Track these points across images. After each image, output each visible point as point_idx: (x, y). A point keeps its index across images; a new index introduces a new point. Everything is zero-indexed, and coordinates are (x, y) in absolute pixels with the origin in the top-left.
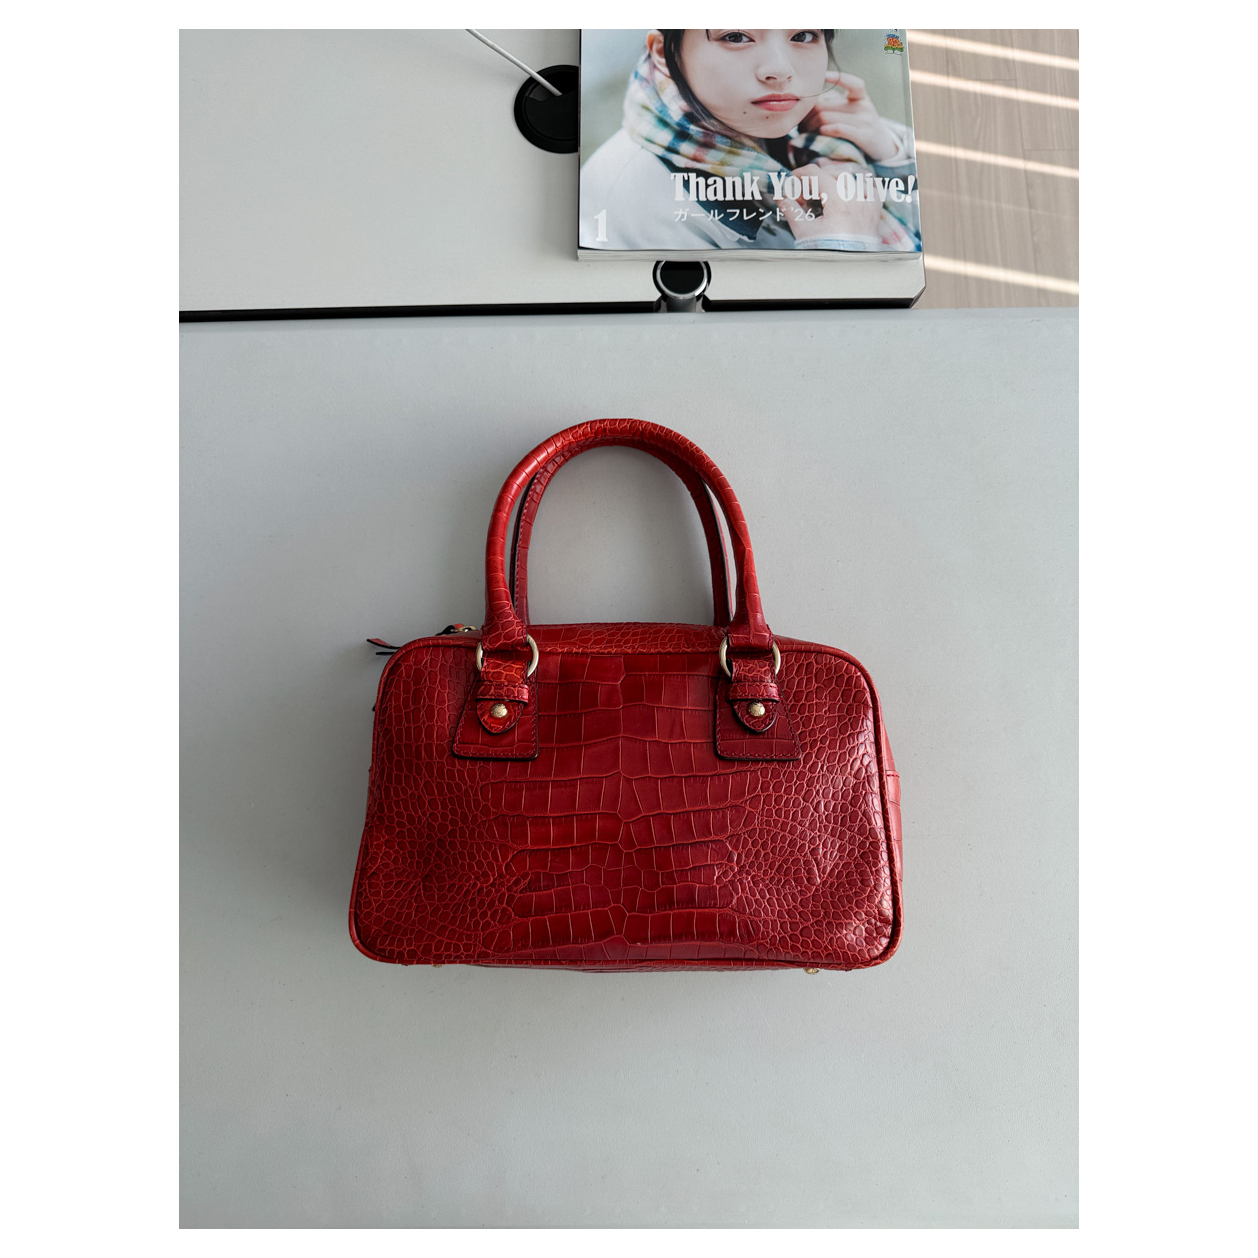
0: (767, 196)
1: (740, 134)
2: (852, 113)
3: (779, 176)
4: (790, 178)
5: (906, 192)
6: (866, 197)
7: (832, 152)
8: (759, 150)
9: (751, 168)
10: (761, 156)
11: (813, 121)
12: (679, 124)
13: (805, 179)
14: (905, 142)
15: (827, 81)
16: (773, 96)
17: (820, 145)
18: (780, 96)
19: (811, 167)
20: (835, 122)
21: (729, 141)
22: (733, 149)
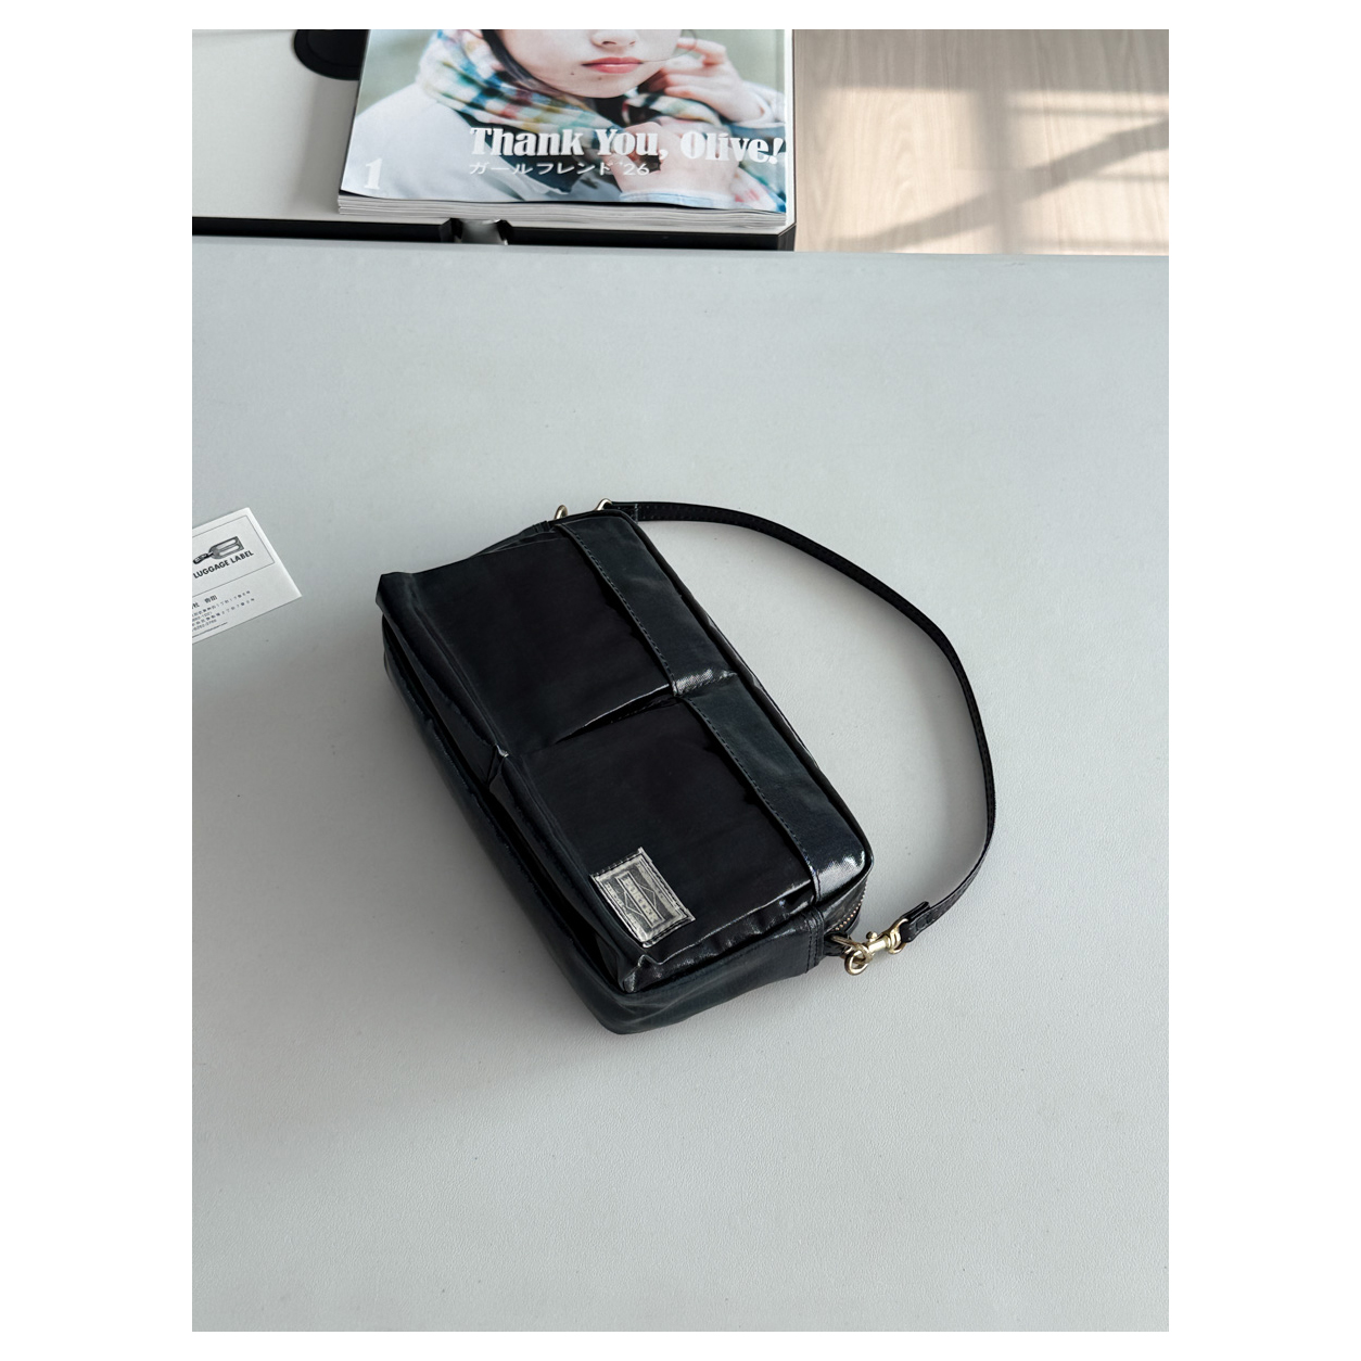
0: (592, 152)
1: (563, 93)
2: (707, 76)
3: (608, 132)
4: (622, 135)
5: (770, 152)
6: (717, 156)
7: (679, 111)
8: (586, 108)
9: (574, 125)
10: (586, 114)
11: (657, 84)
12: (487, 82)
13: (641, 137)
14: (774, 106)
15: (679, 47)
16: (610, 59)
17: (661, 104)
18: (618, 59)
19: (650, 125)
20: (684, 85)
21: (549, 99)
22: (554, 108)
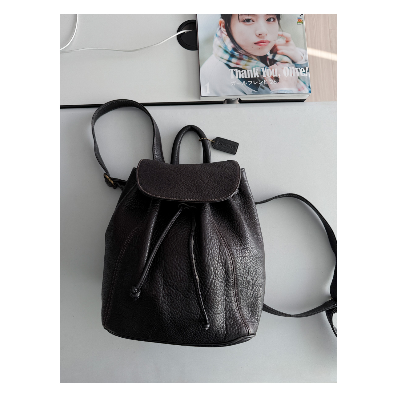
0: (261, 76)
1: (251, 55)
2: (287, 46)
3: (265, 69)
4: (268, 69)
5: (305, 73)
6: (293, 75)
7: (281, 60)
8: (258, 60)
9: (255, 66)
11: (275, 49)
12: (231, 52)
13: (273, 70)
14: (305, 55)
15: (279, 35)
16: (261, 41)
17: (277, 57)
18: (263, 41)
19: (275, 65)
20: (282, 50)
21: (248, 57)
22: (249, 60)
